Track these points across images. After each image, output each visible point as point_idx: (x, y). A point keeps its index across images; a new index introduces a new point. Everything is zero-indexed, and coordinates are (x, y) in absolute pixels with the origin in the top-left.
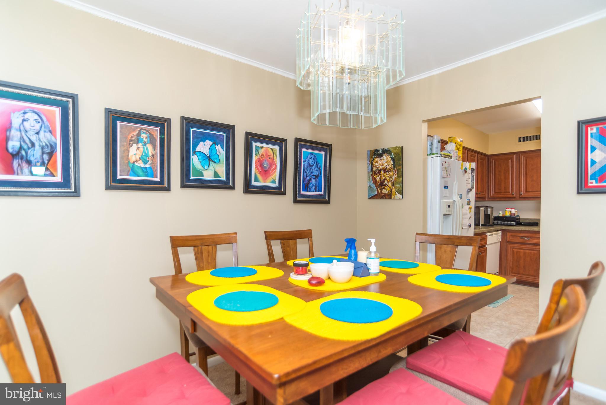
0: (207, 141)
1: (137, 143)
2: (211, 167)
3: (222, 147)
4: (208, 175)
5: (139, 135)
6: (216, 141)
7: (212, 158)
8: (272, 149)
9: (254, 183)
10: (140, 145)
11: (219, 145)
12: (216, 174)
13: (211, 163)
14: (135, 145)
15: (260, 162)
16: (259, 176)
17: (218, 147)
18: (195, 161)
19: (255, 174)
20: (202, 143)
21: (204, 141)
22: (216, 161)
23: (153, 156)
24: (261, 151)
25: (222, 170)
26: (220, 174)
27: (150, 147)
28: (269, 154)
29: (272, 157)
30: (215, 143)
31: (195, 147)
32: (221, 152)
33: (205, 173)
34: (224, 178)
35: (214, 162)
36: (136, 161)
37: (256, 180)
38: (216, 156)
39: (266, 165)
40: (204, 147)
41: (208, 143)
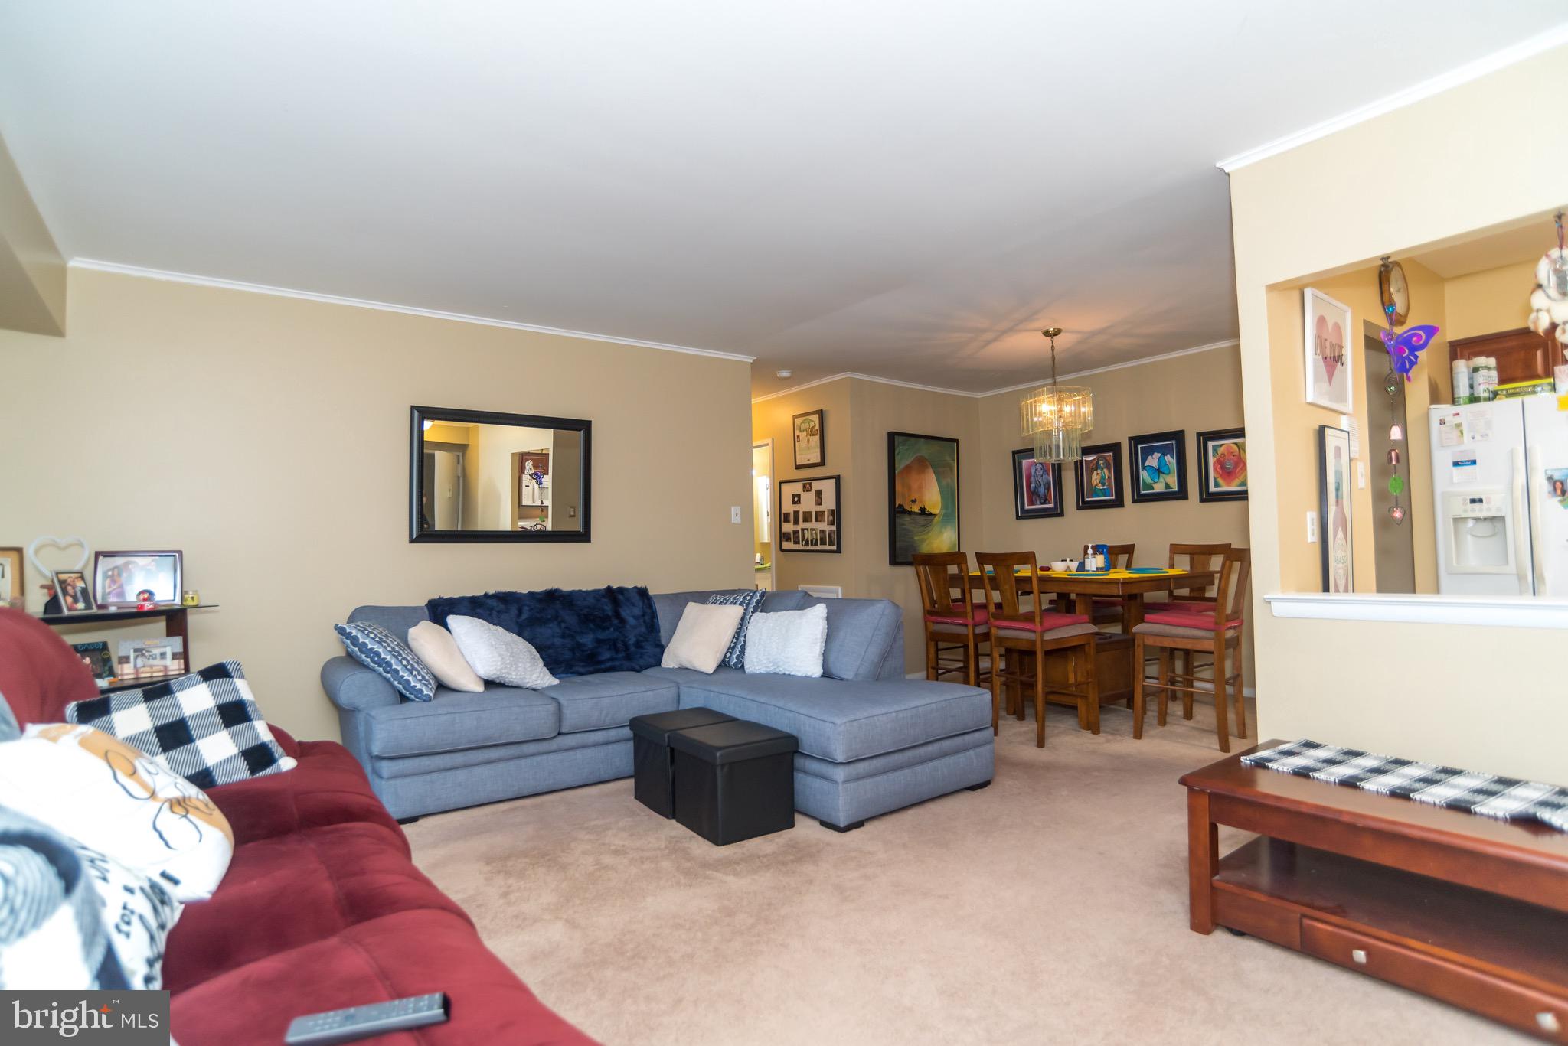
0: (1156, 454)
1: (1097, 470)
2: (1162, 480)
3: (1173, 457)
4: (1159, 488)
5: (1098, 462)
6: (1165, 451)
7: (1162, 470)
8: (1236, 444)
9: (1213, 489)
10: (1099, 471)
11: (1168, 455)
12: (1167, 486)
13: (1161, 475)
14: (1095, 472)
15: (1220, 463)
16: (1220, 481)
17: (1168, 458)
18: (1145, 475)
19: (1214, 478)
20: (1150, 457)
21: (1152, 455)
22: (1165, 472)
23: (1109, 478)
24: (1221, 450)
25: (1173, 481)
26: (1172, 485)
27: (1106, 471)
28: (1232, 451)
29: (1237, 453)
30: (1164, 454)
31: (1144, 462)
32: (1171, 460)
33: (1155, 486)
34: (1175, 488)
35: (1164, 473)
36: (1096, 485)
37: (1217, 485)
38: (1166, 467)
39: (1228, 465)
40: (1153, 461)
41: (1157, 455)
